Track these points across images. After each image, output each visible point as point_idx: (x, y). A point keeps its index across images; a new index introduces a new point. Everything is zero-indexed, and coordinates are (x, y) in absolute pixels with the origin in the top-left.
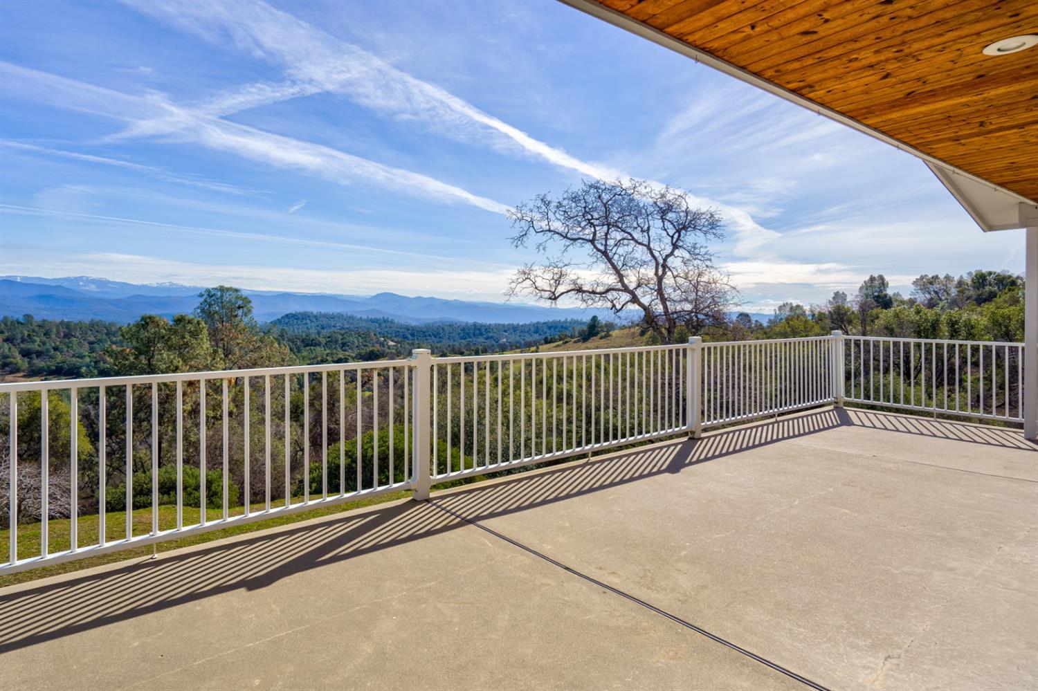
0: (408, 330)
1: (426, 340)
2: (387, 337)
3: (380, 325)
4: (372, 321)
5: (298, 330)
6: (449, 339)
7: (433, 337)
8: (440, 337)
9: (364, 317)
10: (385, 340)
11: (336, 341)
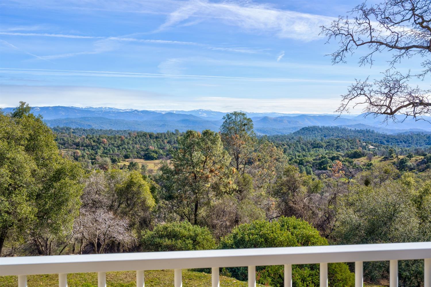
0: (385, 137)
1: (399, 145)
2: (368, 142)
3: (364, 135)
4: (359, 132)
5: (310, 138)
6: (416, 144)
7: (403, 143)
8: (409, 143)
9: (353, 129)
10: (367, 145)
11: (333, 145)
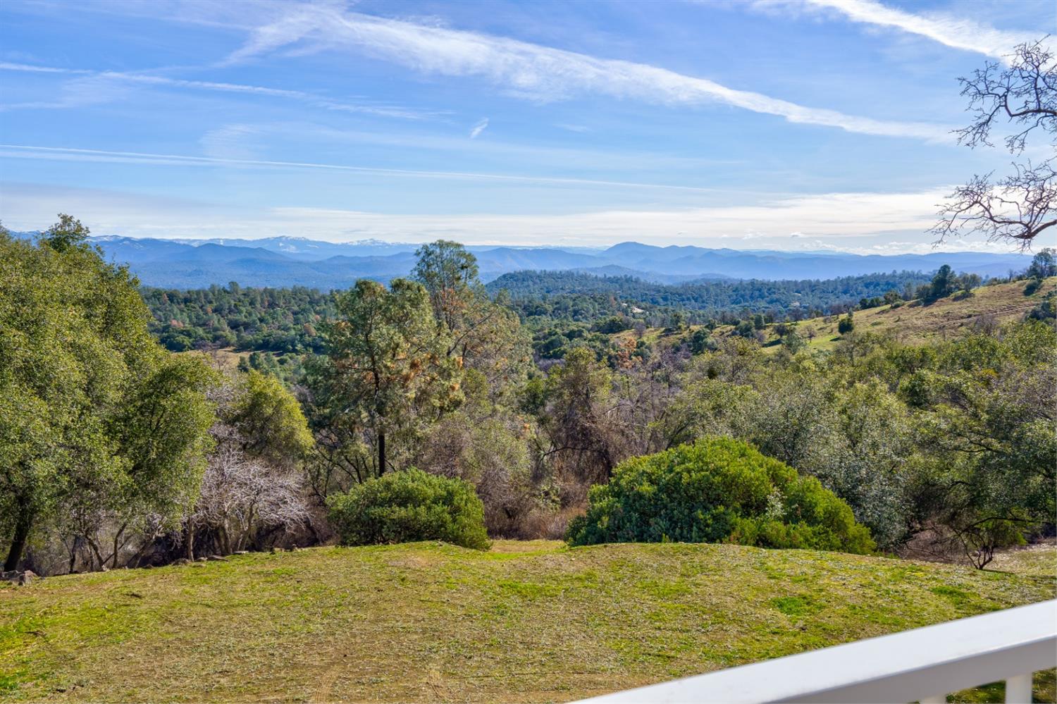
0: (659, 291)
1: (684, 305)
2: (631, 302)
3: (621, 286)
4: (611, 280)
5: (518, 294)
6: (715, 303)
7: (693, 301)
8: (703, 302)
9: (600, 275)
10: (629, 306)
11: (566, 309)
